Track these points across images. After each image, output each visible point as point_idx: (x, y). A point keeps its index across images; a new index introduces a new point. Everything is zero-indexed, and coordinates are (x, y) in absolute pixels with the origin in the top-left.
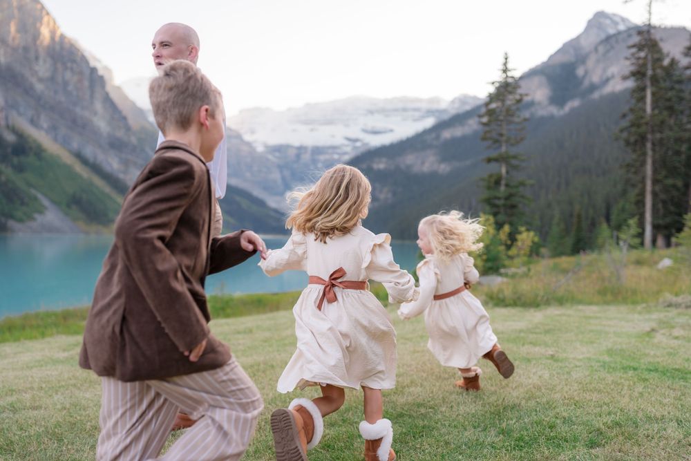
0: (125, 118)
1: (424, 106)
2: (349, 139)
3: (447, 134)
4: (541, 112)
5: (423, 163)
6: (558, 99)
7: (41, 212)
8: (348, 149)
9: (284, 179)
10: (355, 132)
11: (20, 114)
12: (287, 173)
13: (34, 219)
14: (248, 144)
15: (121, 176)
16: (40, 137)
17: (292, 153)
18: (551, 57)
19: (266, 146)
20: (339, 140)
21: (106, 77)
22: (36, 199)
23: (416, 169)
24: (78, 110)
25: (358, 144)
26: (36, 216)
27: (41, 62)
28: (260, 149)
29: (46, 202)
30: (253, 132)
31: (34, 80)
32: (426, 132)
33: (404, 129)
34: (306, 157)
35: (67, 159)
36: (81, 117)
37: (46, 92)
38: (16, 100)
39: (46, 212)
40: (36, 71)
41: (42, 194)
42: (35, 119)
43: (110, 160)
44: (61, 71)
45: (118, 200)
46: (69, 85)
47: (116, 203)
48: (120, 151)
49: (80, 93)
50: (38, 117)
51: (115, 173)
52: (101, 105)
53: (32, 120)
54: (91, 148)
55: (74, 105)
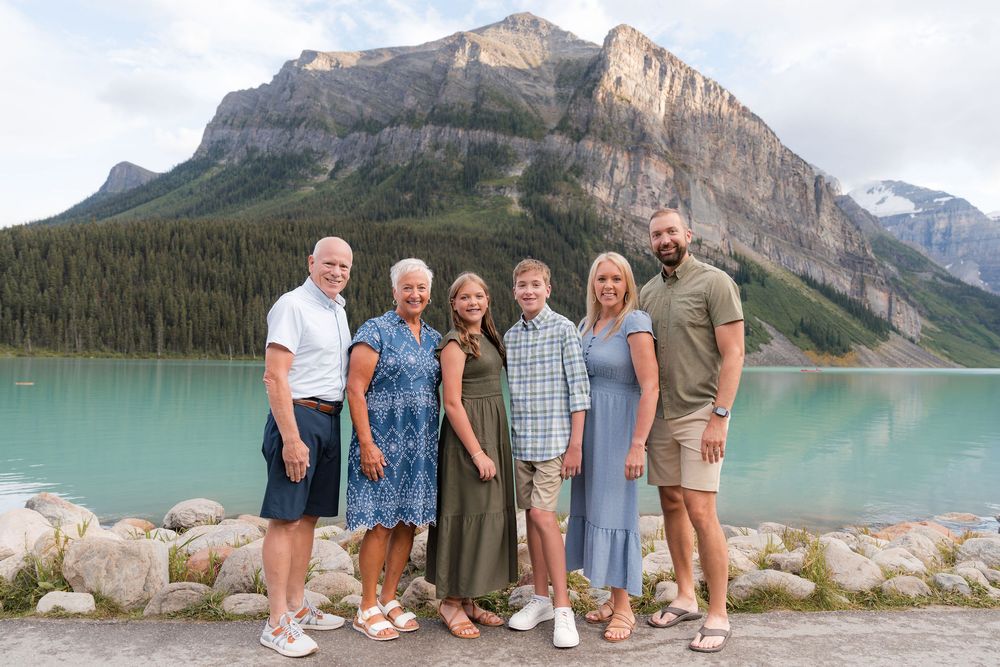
7: (766, 343)
11: (742, 240)
13: (760, 350)
15: (856, 298)
16: (763, 261)
21: (833, 185)
22: (761, 328)
24: (802, 227)
26: (761, 346)
27: (761, 183)
29: (771, 331)
31: (754, 203)
35: (796, 284)
36: (807, 235)
37: (767, 213)
38: (737, 226)
39: (772, 342)
40: (756, 193)
41: (767, 322)
42: (757, 243)
43: (841, 280)
44: (782, 187)
45: (855, 326)
46: (791, 202)
47: (853, 329)
48: (855, 270)
49: (805, 208)
50: (760, 241)
51: (848, 294)
52: (829, 217)
53: (754, 245)
54: (819, 268)
55: (798, 222)
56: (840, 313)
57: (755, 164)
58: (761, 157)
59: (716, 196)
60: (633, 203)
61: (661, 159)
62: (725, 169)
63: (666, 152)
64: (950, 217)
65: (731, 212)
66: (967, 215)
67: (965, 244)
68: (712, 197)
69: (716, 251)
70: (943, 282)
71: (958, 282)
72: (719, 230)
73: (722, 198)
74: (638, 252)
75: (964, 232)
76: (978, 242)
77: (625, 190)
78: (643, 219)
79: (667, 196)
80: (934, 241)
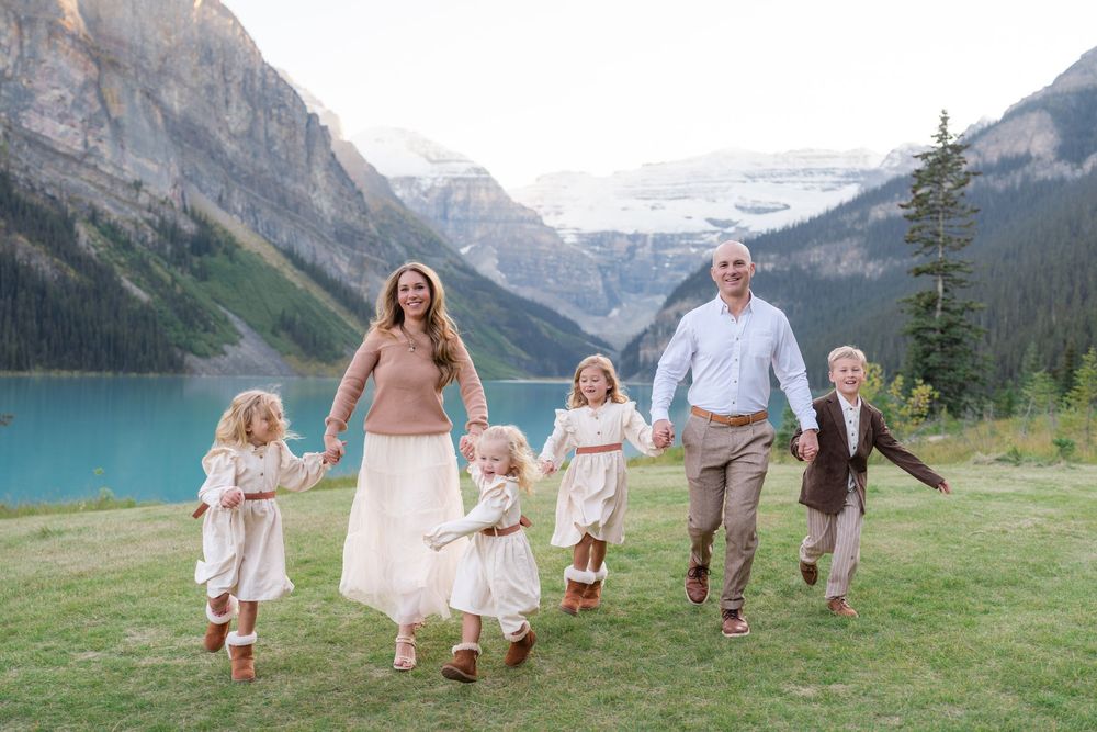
0: (360, 193)
1: (842, 165)
2: (712, 221)
3: (878, 213)
4: (1041, 174)
5: (838, 261)
6: (1071, 151)
7: (233, 343)
8: (713, 239)
9: (607, 287)
10: (724, 211)
11: (202, 191)
12: (613, 279)
13: (225, 354)
14: (552, 231)
15: (353, 285)
16: (233, 225)
17: (622, 244)
18: (1060, 77)
19: (580, 236)
20: (698, 225)
21: (331, 128)
22: (226, 321)
23: (827, 271)
24: (288, 181)
25: (731, 230)
26: (227, 347)
27: (233, 105)
28: (570, 239)
29: (241, 327)
30: (558, 212)
31: (222, 137)
32: (843, 209)
33: (808, 205)
34: (645, 252)
35: (273, 259)
36: (294, 193)
37: (241, 155)
38: (196, 168)
39: (242, 342)
40: (227, 123)
41: (235, 314)
42: (224, 197)
43: (336, 259)
44: (263, 121)
45: (350, 324)
46: (274, 144)
47: (347, 327)
48: (353, 246)
49: (292, 155)
50: (229, 194)
51: (344, 280)
52: (324, 173)
53: (220, 198)
54: (309, 241)
55: (283, 174)
56: (333, 306)
57: (225, 80)
58: (234, 72)
59: (165, 118)
60: (27, 107)
61: (77, 45)
62: (179, 79)
63: (85, 36)
64: (469, 188)
65: (187, 145)
66: (487, 189)
67: (484, 224)
68: (159, 120)
69: (163, 203)
70: (456, 272)
71: (473, 273)
72: (168, 170)
73: (174, 123)
74: (33, 190)
75: (483, 208)
76: (497, 223)
77: (11, 84)
78: (44, 137)
79: (85, 106)
80: (450, 216)
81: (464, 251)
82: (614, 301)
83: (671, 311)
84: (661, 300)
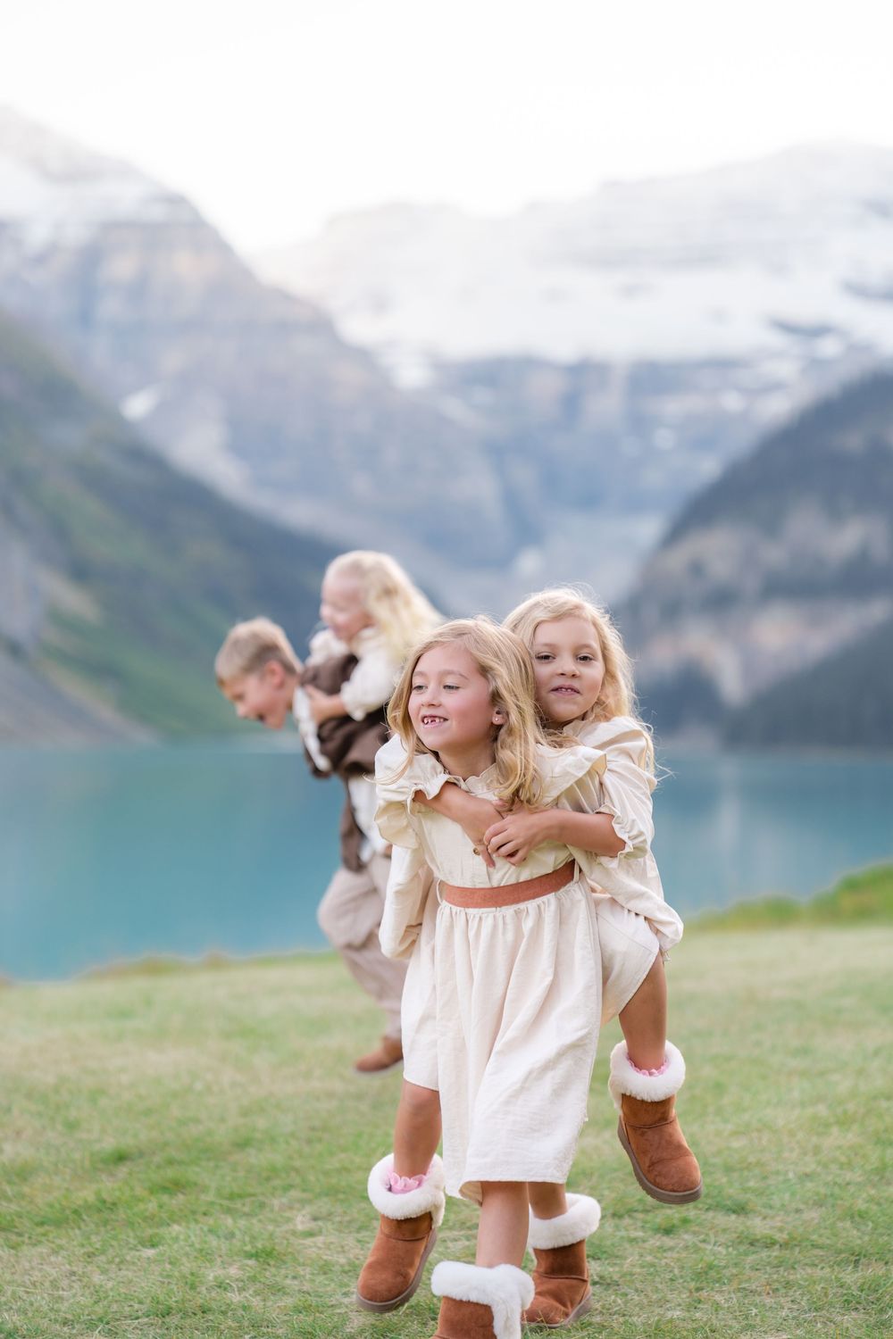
2: (787, 327)
8: (785, 369)
9: (511, 500)
10: (814, 296)
12: (525, 476)
14: (363, 356)
17: (544, 391)
19: (440, 366)
20: (744, 334)
25: (828, 348)
28: (411, 375)
30: (380, 304)
34: (606, 407)
64: (145, 247)
66: (194, 247)
67: (188, 338)
70: (117, 463)
71: (157, 463)
75: (186, 297)
76: (223, 333)
80: (99, 317)
81: (137, 406)
82: (526, 532)
83: (677, 560)
84: (649, 529)
